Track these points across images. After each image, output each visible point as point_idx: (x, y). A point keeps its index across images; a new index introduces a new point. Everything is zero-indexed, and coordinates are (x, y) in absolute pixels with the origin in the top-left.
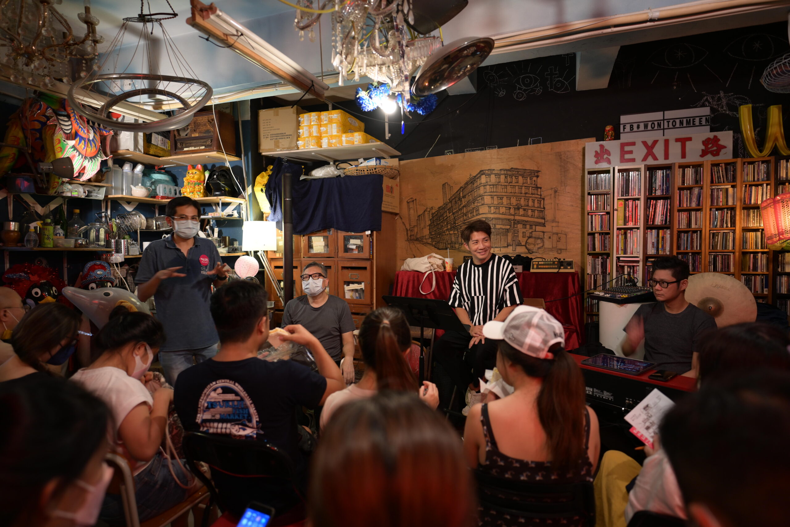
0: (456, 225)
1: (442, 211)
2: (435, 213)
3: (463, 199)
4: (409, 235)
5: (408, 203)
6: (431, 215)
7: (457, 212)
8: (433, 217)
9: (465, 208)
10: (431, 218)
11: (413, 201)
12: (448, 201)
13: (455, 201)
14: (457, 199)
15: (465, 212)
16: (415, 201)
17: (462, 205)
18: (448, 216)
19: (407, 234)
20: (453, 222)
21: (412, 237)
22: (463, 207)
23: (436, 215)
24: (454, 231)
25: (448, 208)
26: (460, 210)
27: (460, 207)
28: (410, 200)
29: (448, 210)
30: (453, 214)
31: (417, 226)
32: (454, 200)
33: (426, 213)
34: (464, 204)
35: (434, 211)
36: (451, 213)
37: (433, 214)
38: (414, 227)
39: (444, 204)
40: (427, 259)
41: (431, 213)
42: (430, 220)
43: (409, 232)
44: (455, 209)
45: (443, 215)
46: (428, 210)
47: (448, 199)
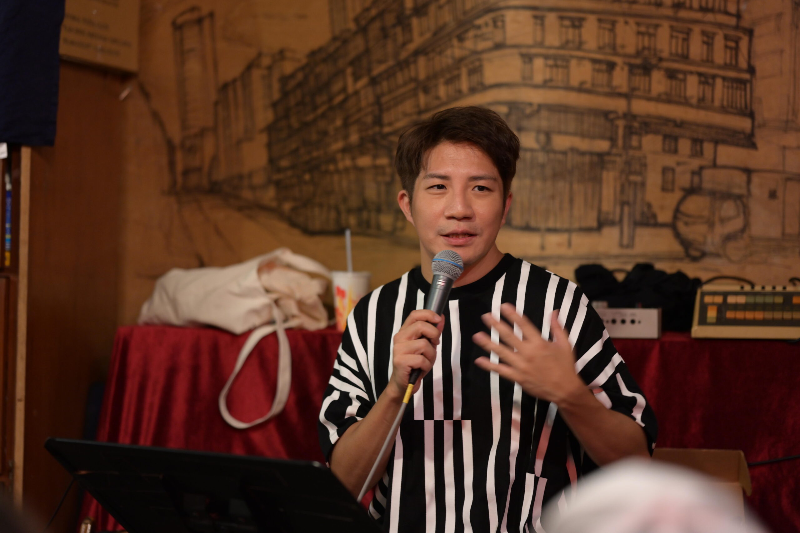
0: (387, 130)
1: (325, 70)
2: (292, 76)
3: (415, 22)
4: (179, 168)
5: (177, 27)
6: (276, 86)
7: (390, 74)
8: (285, 94)
9: (422, 61)
10: (276, 96)
11: (199, 21)
12: (352, 26)
13: (384, 30)
14: (390, 19)
15: (422, 75)
16: (207, 24)
17: (412, 47)
18: (350, 90)
19: (172, 164)
20: (369, 119)
21: (194, 179)
22: (417, 53)
23: (300, 85)
24: (375, 157)
25: (352, 54)
26: (403, 65)
27: (404, 55)
28: (188, 17)
29: (352, 63)
30: (374, 81)
31: (215, 129)
32: (377, 25)
33: (257, 74)
34: (417, 41)
35: (288, 68)
36: (363, 81)
37: (284, 80)
38: (202, 133)
39: (335, 39)
40: (254, 274)
41: (276, 75)
42: (274, 105)
43: (179, 156)
44: (380, 62)
45: (328, 85)
46: (266, 61)
47: (351, 15)
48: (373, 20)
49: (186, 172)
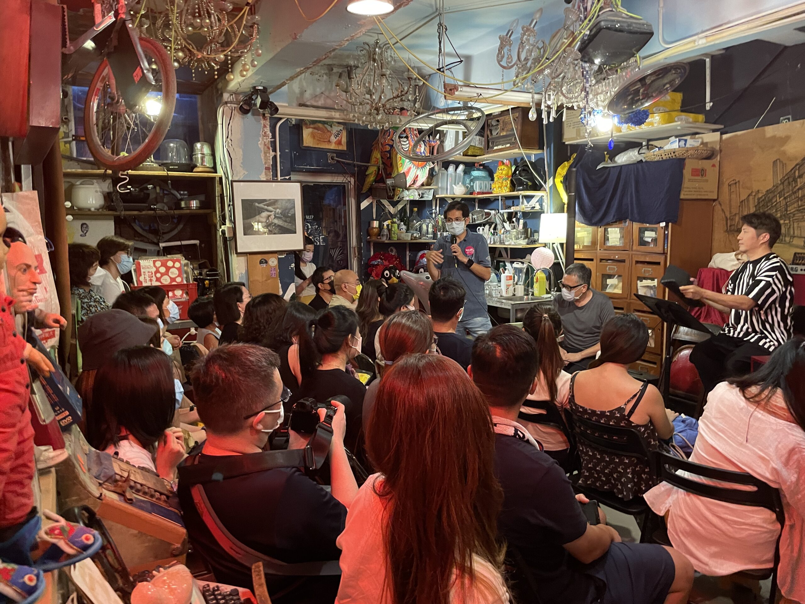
0: (788, 212)
1: (771, 195)
2: (761, 197)
3: (798, 180)
4: (729, 225)
5: (730, 185)
6: (756, 201)
7: (790, 196)
8: (759, 203)
9: (800, 191)
10: (756, 204)
11: (736, 183)
12: (779, 182)
13: (789, 183)
14: (791, 179)
15: (800, 196)
16: (737, 184)
17: (797, 188)
18: (778, 201)
19: (727, 224)
20: (784, 209)
21: (733, 228)
22: (799, 189)
23: (763, 200)
24: (785, 221)
25: (779, 191)
26: (794, 193)
27: (795, 190)
28: (732, 182)
29: (779, 193)
30: (785, 198)
31: (739, 213)
32: (787, 181)
33: (751, 197)
34: (799, 185)
35: (760, 195)
36: (782, 198)
37: (759, 199)
38: (735, 215)
39: (774, 186)
41: (756, 199)
42: (756, 206)
43: (729, 221)
44: (788, 192)
45: (772, 200)
46: (754, 194)
47: (779, 179)
48: (786, 180)
49: (730, 226)
